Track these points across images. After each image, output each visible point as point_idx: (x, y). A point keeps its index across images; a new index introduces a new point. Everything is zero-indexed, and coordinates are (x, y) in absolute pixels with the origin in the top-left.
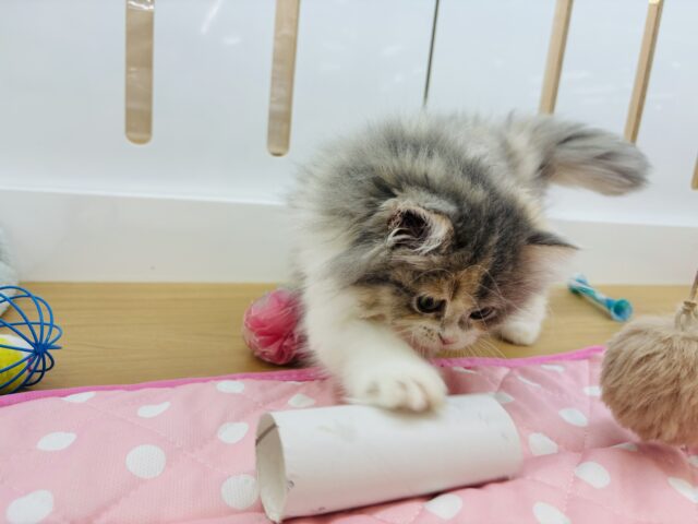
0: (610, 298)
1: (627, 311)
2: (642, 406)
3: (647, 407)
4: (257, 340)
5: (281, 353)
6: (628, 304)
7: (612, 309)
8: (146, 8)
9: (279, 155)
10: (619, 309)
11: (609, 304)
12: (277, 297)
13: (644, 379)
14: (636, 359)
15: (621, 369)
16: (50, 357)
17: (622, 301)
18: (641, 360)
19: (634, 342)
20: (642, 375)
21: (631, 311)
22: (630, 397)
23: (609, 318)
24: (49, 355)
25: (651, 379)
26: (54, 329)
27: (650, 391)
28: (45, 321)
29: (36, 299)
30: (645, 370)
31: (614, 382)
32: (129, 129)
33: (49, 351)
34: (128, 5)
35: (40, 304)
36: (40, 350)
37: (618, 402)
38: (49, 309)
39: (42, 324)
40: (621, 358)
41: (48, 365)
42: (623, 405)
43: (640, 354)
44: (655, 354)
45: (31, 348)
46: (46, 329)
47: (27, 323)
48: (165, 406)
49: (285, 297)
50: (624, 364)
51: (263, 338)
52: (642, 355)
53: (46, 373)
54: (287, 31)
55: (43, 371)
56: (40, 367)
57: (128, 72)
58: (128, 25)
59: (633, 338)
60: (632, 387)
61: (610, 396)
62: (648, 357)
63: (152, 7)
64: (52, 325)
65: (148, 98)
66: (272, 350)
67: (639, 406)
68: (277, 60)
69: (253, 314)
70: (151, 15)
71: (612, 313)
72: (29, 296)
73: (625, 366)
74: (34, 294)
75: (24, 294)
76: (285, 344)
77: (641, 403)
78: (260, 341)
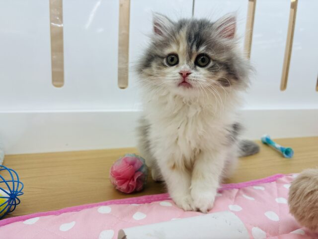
0: (283, 147)
1: (291, 153)
2: (311, 216)
3: (313, 218)
4: (117, 182)
5: (128, 188)
6: (291, 150)
7: (284, 152)
8: (59, 26)
9: (123, 88)
10: (287, 152)
11: (282, 149)
12: (125, 160)
13: (311, 204)
14: (306, 193)
15: (298, 198)
16: (18, 199)
17: (288, 149)
18: (309, 193)
19: (304, 184)
20: (310, 201)
21: (293, 153)
22: (304, 212)
23: (283, 157)
24: (17, 198)
25: (314, 203)
26: (20, 184)
27: (314, 210)
28: (15, 180)
29: (9, 170)
30: (311, 199)
31: (296, 204)
32: (54, 80)
33: (17, 197)
34: (51, 25)
35: (11, 171)
36: (13, 196)
37: (298, 214)
38: (16, 173)
39: (13, 181)
40: (298, 192)
41: (17, 202)
42: (300, 216)
43: (308, 191)
44: (315, 190)
45: (9, 196)
46: (16, 184)
47: (4, 181)
48: (73, 224)
49: (130, 160)
50: (300, 195)
51: (119, 181)
52: (309, 191)
53: (17, 206)
54: (124, 31)
55: (16, 205)
56: (14, 203)
57: (52, 55)
58: (51, 34)
59: (303, 181)
60: (305, 207)
61: (294, 210)
62: (312, 192)
63: (62, 25)
64: (18, 182)
65: (62, 66)
66: (124, 187)
67: (309, 216)
68: (120, 45)
69: (114, 170)
70: (62, 29)
71: (284, 154)
72: (6, 169)
73: (301, 197)
74: (8, 168)
75: (3, 168)
76: (130, 183)
77: (310, 215)
78: (118, 183)
